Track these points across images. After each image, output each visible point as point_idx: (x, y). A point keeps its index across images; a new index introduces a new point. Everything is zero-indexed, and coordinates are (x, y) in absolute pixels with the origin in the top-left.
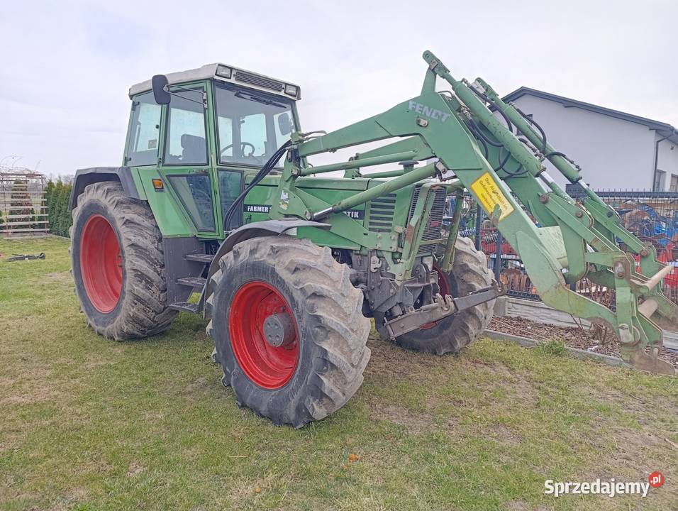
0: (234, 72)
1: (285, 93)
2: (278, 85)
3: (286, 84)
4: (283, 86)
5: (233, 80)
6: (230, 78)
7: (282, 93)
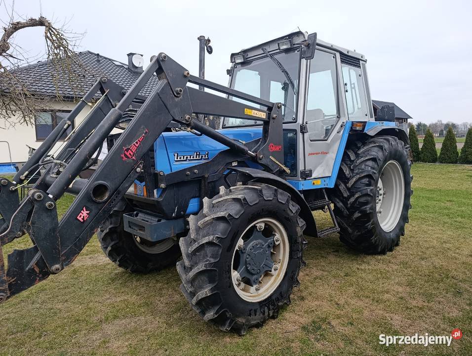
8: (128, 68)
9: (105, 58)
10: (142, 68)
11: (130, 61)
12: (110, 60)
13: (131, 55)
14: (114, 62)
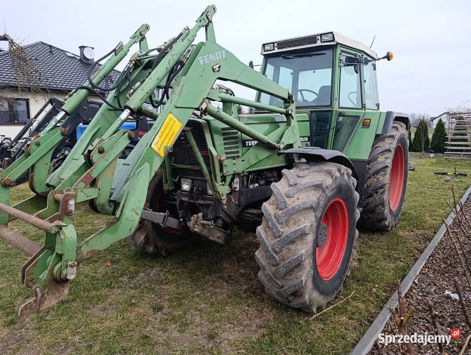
0: (276, 45)
1: (321, 42)
2: (312, 39)
3: (321, 35)
4: (319, 37)
5: (276, 50)
6: (274, 50)
7: (319, 43)
8: (80, 59)
9: (57, 49)
10: (93, 59)
11: (82, 53)
12: (62, 51)
13: (82, 48)
14: (66, 53)
